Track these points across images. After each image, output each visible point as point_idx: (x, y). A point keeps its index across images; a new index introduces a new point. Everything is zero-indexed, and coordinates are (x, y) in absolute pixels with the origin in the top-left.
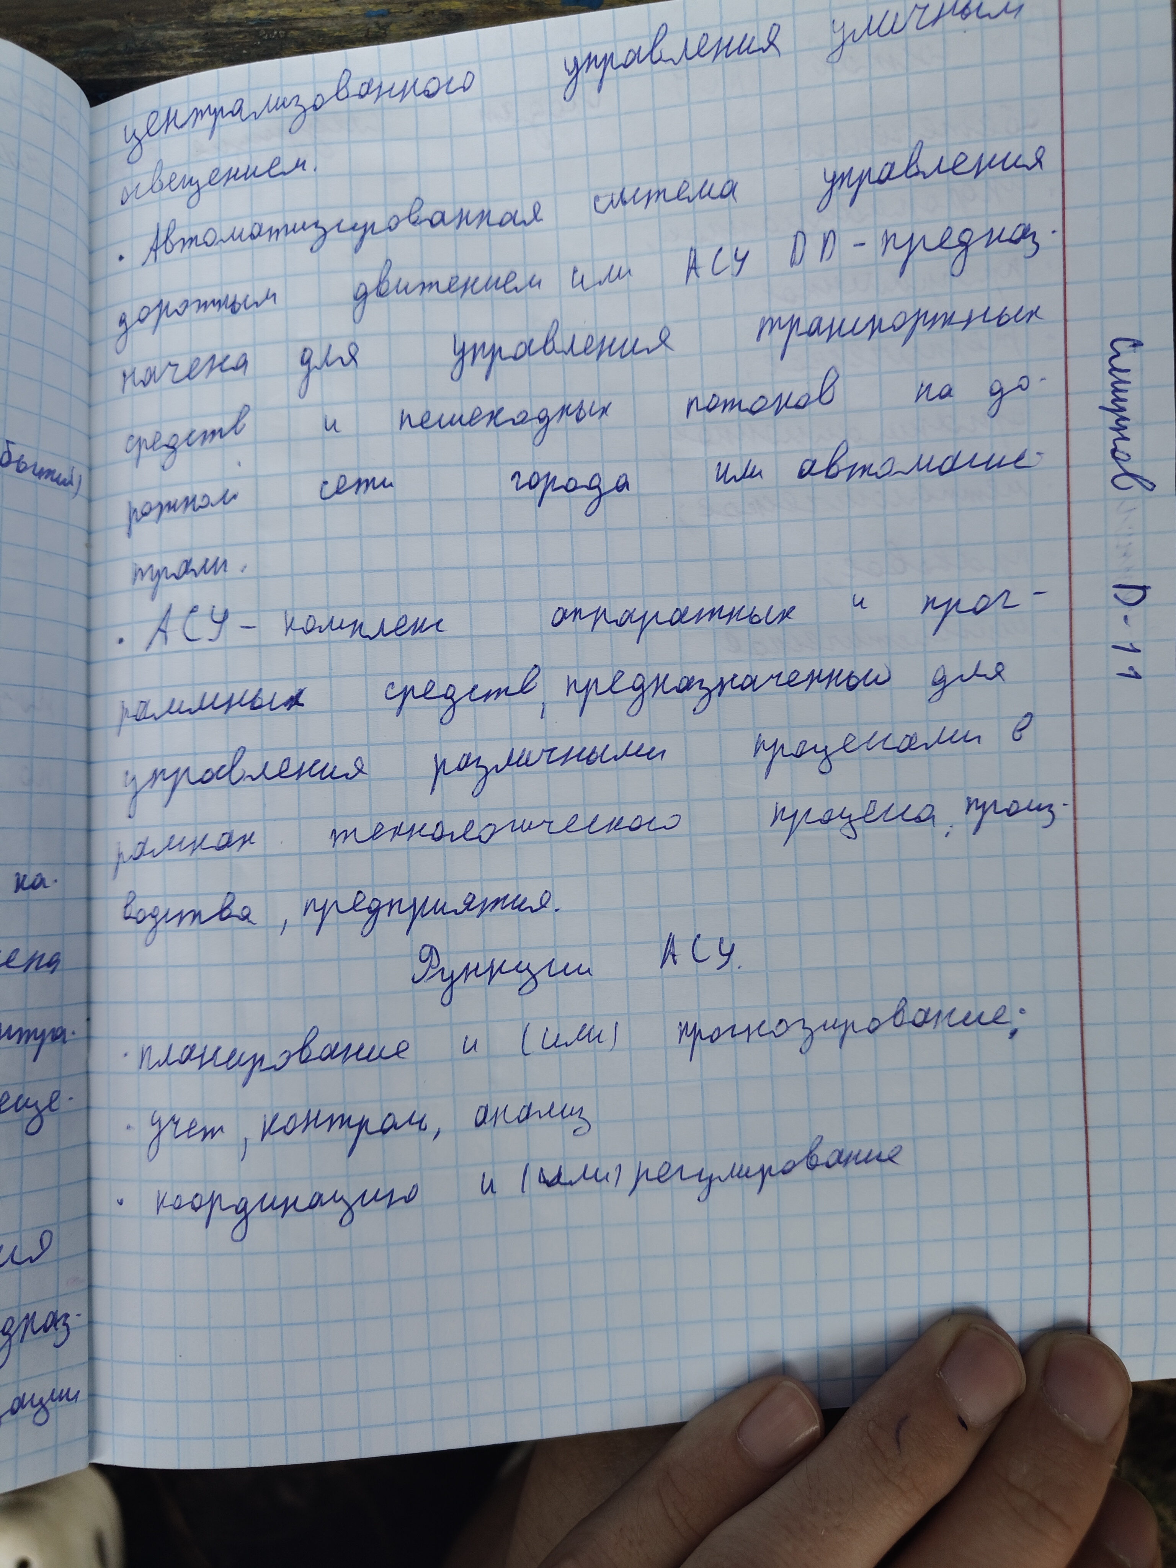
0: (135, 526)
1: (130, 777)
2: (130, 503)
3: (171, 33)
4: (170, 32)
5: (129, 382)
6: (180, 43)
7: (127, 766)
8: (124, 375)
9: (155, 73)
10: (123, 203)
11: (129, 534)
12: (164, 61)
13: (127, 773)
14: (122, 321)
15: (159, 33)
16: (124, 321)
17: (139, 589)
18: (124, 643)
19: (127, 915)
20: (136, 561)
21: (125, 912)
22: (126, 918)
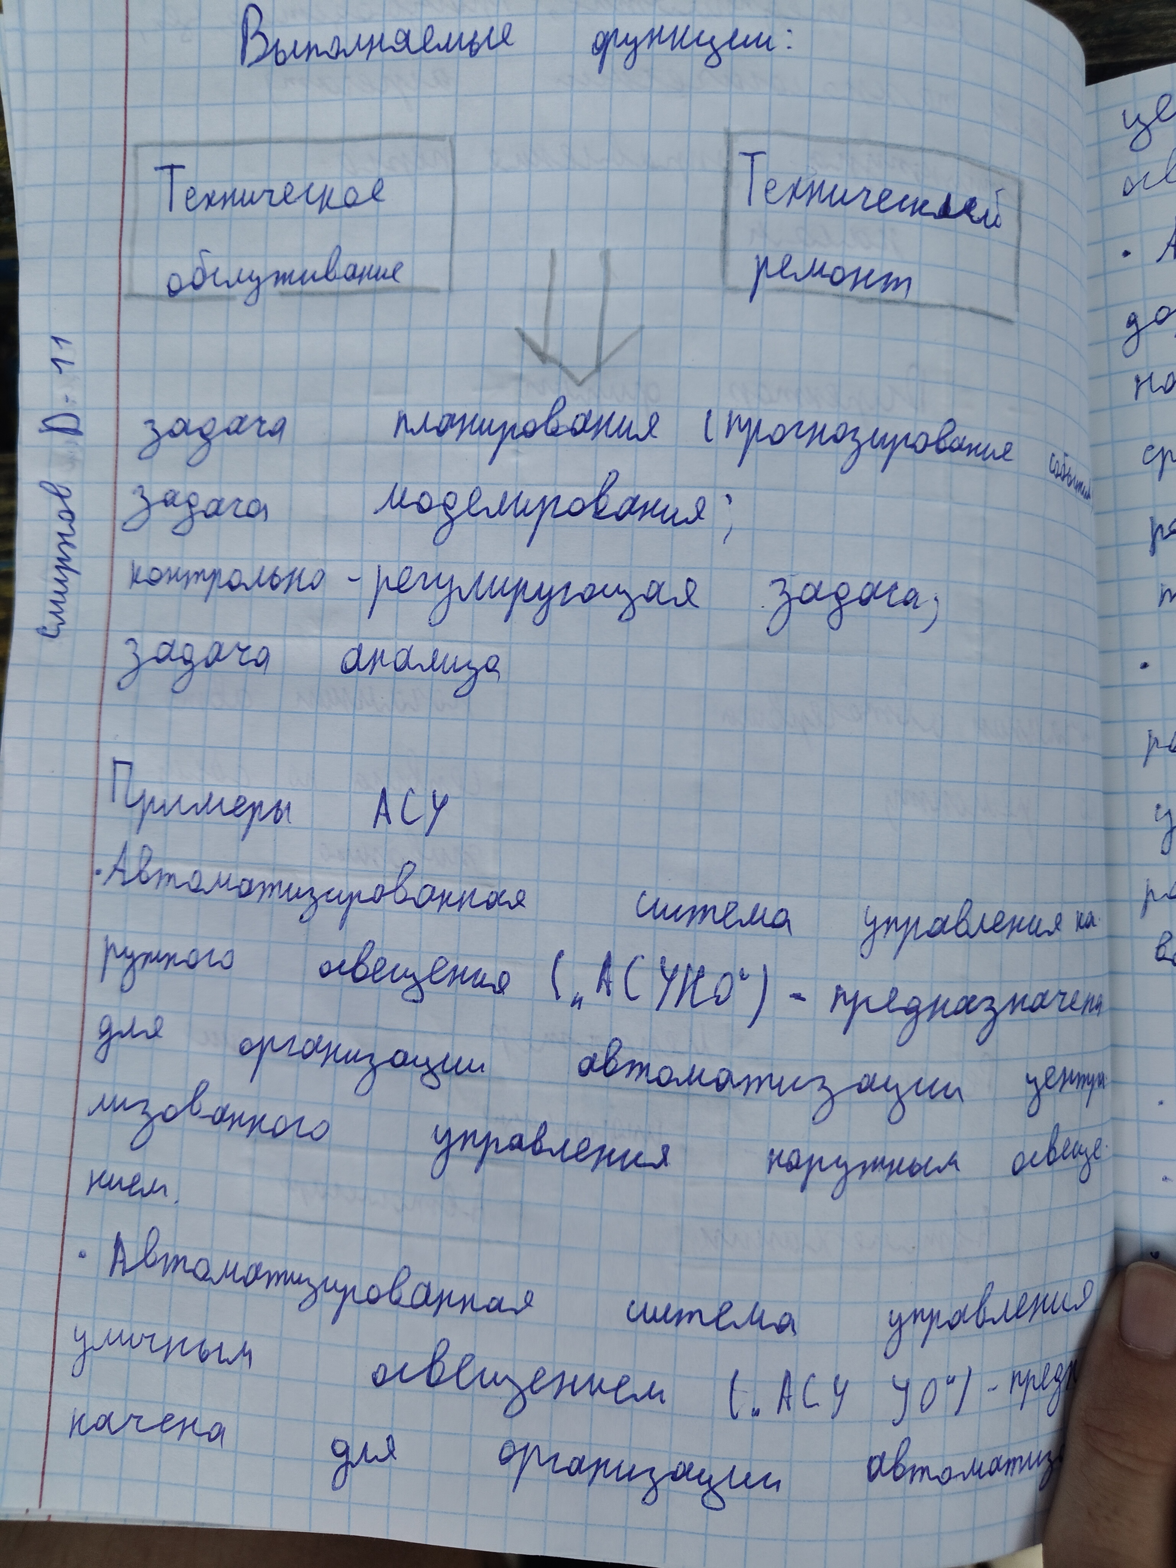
0: (1161, 544)
1: (1163, 811)
2: (1152, 518)
3: (1154, 12)
4: (1152, 12)
5: (1145, 387)
6: (1165, 23)
7: (1160, 799)
8: (1138, 380)
9: (1139, 57)
10: (1125, 194)
11: (1153, 552)
12: (1148, 43)
13: (1158, 807)
14: (1131, 322)
15: (1140, 13)
16: (1135, 321)
17: (1167, 612)
18: (1148, 668)
19: (1160, 956)
20: (1163, 580)
21: (1157, 954)
22: (1159, 959)
